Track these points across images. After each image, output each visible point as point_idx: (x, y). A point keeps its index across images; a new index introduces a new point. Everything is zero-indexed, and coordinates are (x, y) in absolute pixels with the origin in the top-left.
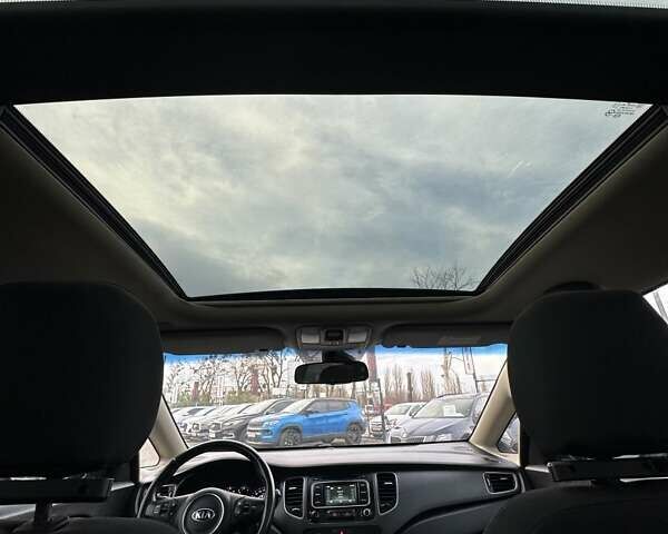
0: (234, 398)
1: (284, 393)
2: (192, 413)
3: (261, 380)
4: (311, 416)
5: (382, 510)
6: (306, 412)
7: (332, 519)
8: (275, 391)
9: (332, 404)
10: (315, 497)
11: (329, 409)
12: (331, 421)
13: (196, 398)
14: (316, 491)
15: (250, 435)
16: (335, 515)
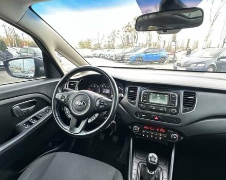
0: (121, 47)
1: (138, 46)
2: (108, 51)
3: (130, 41)
4: (147, 54)
5: (184, 111)
6: (145, 53)
7: (151, 110)
8: (135, 45)
9: (155, 50)
10: (143, 97)
11: (154, 52)
12: (154, 56)
13: (109, 47)
14: (144, 95)
15: (126, 59)
16: (154, 108)
